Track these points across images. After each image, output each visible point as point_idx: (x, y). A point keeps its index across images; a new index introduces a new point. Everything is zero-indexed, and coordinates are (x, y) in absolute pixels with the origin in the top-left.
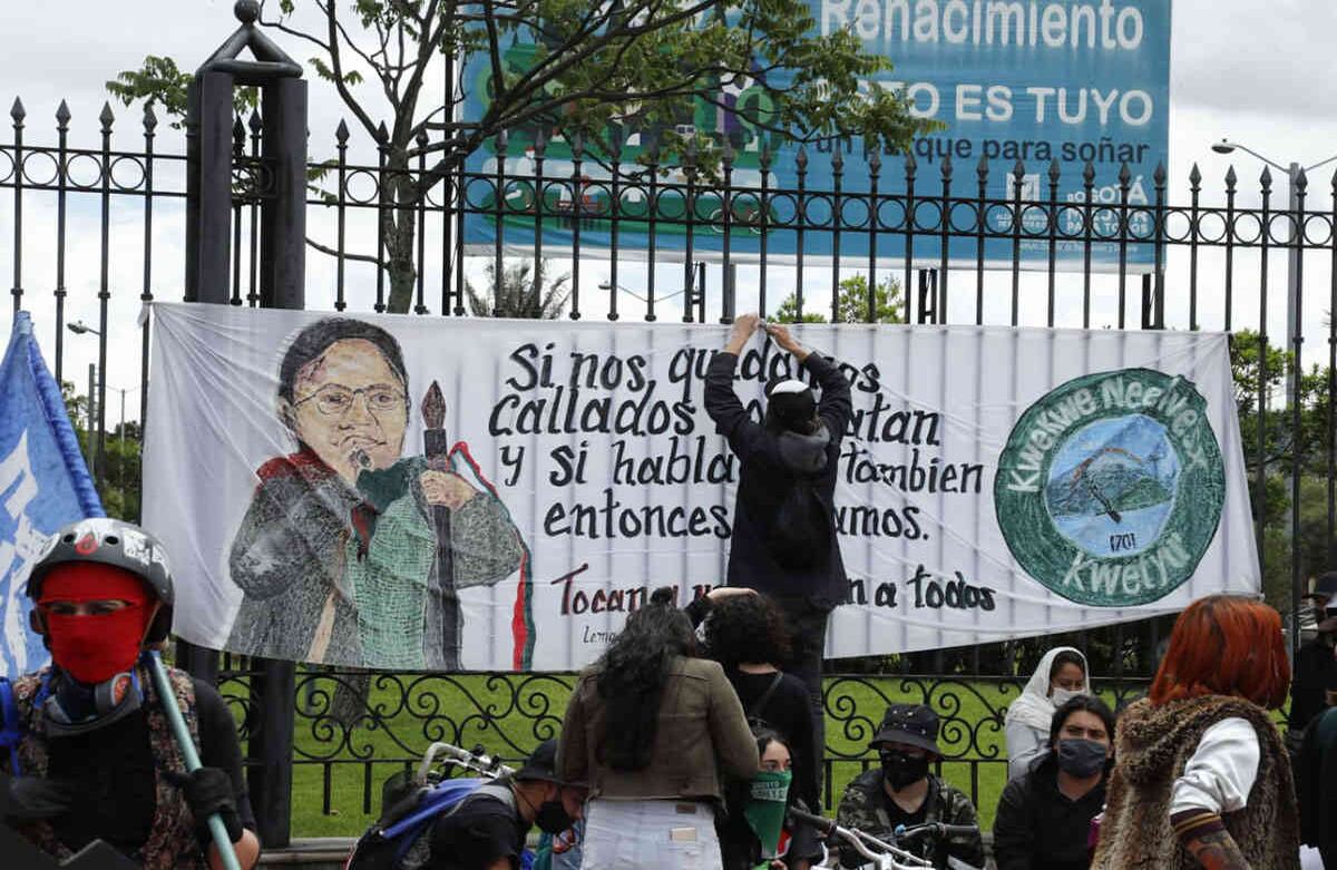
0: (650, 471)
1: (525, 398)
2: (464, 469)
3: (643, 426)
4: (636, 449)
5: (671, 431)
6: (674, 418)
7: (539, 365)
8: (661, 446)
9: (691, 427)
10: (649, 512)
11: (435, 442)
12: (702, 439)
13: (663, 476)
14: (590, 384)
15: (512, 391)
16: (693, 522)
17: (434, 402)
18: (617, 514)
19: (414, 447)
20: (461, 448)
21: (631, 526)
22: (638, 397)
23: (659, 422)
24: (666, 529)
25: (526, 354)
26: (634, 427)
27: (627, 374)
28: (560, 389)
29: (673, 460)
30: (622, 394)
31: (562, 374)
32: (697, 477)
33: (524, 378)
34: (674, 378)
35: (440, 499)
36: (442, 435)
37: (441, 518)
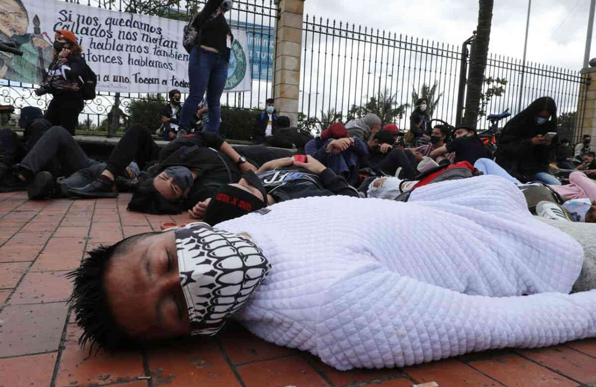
0: (100, 46)
1: (64, 23)
2: (45, 38)
3: (98, 34)
4: (96, 40)
5: (106, 37)
6: (107, 34)
7: (67, 16)
8: (103, 40)
9: (111, 37)
10: (100, 56)
11: (37, 30)
12: (115, 40)
13: (104, 47)
14: (83, 23)
15: (59, 21)
16: (112, 60)
17: (36, 20)
18: (91, 56)
19: (31, 30)
20: (45, 33)
21: (95, 59)
22: (96, 28)
23: (103, 34)
24: (105, 61)
25: (64, 12)
26: (96, 35)
27: (93, 22)
28: (74, 23)
29: (107, 44)
30: (91, 27)
31: (74, 18)
32: (113, 49)
33: (63, 18)
34: (106, 24)
35: (39, 45)
36: (39, 29)
37: (40, 49)
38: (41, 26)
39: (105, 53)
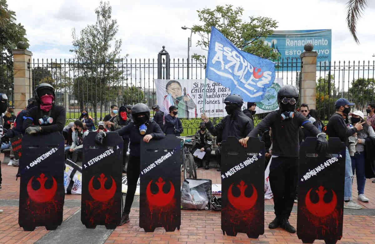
0: (210, 96)
1: (195, 89)
2: (188, 96)
3: (209, 91)
4: (208, 94)
5: (213, 92)
6: (213, 90)
7: (197, 85)
8: (211, 94)
9: (215, 91)
10: (210, 101)
11: (185, 94)
12: (216, 93)
13: (212, 97)
14: (203, 87)
15: (193, 88)
16: (215, 102)
17: (185, 90)
18: (206, 102)
19: (183, 95)
20: (188, 94)
21: (208, 103)
22: (208, 88)
23: (211, 91)
24: (212, 103)
25: (195, 84)
26: (208, 92)
27: (207, 86)
28: (199, 88)
29: (213, 95)
30: (207, 88)
31: (199, 86)
32: (216, 97)
33: (195, 87)
34: (213, 86)
35: (186, 100)
36: (186, 93)
37: (186, 102)
38: (186, 92)
39: (212, 99)
